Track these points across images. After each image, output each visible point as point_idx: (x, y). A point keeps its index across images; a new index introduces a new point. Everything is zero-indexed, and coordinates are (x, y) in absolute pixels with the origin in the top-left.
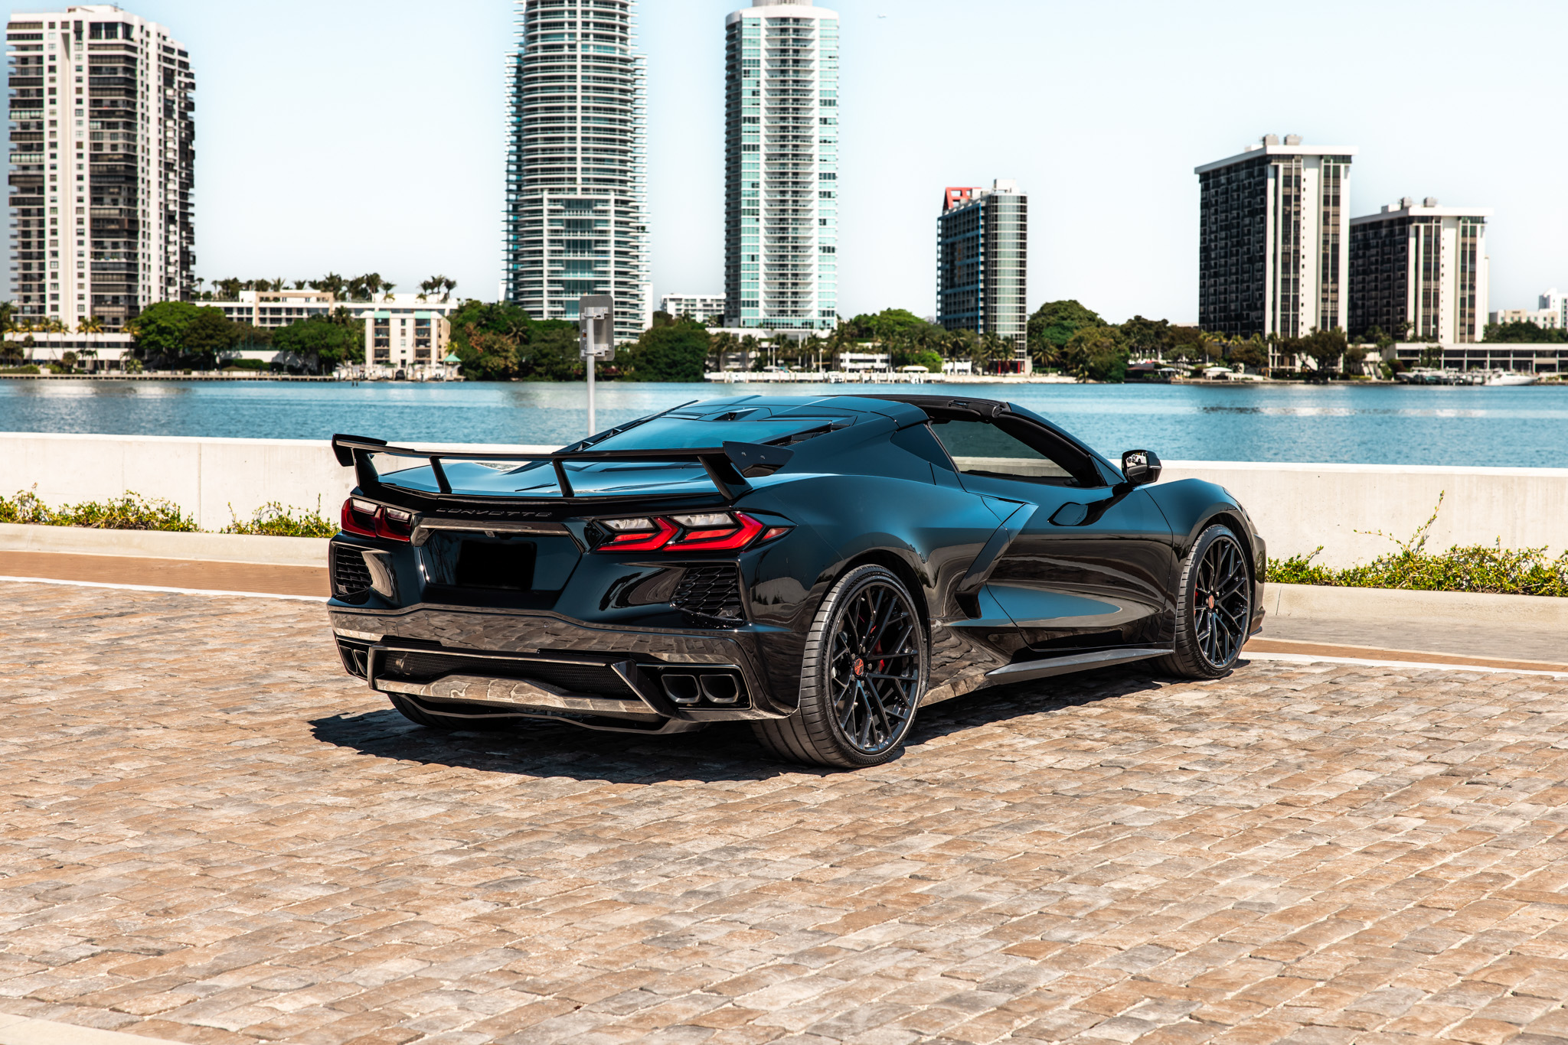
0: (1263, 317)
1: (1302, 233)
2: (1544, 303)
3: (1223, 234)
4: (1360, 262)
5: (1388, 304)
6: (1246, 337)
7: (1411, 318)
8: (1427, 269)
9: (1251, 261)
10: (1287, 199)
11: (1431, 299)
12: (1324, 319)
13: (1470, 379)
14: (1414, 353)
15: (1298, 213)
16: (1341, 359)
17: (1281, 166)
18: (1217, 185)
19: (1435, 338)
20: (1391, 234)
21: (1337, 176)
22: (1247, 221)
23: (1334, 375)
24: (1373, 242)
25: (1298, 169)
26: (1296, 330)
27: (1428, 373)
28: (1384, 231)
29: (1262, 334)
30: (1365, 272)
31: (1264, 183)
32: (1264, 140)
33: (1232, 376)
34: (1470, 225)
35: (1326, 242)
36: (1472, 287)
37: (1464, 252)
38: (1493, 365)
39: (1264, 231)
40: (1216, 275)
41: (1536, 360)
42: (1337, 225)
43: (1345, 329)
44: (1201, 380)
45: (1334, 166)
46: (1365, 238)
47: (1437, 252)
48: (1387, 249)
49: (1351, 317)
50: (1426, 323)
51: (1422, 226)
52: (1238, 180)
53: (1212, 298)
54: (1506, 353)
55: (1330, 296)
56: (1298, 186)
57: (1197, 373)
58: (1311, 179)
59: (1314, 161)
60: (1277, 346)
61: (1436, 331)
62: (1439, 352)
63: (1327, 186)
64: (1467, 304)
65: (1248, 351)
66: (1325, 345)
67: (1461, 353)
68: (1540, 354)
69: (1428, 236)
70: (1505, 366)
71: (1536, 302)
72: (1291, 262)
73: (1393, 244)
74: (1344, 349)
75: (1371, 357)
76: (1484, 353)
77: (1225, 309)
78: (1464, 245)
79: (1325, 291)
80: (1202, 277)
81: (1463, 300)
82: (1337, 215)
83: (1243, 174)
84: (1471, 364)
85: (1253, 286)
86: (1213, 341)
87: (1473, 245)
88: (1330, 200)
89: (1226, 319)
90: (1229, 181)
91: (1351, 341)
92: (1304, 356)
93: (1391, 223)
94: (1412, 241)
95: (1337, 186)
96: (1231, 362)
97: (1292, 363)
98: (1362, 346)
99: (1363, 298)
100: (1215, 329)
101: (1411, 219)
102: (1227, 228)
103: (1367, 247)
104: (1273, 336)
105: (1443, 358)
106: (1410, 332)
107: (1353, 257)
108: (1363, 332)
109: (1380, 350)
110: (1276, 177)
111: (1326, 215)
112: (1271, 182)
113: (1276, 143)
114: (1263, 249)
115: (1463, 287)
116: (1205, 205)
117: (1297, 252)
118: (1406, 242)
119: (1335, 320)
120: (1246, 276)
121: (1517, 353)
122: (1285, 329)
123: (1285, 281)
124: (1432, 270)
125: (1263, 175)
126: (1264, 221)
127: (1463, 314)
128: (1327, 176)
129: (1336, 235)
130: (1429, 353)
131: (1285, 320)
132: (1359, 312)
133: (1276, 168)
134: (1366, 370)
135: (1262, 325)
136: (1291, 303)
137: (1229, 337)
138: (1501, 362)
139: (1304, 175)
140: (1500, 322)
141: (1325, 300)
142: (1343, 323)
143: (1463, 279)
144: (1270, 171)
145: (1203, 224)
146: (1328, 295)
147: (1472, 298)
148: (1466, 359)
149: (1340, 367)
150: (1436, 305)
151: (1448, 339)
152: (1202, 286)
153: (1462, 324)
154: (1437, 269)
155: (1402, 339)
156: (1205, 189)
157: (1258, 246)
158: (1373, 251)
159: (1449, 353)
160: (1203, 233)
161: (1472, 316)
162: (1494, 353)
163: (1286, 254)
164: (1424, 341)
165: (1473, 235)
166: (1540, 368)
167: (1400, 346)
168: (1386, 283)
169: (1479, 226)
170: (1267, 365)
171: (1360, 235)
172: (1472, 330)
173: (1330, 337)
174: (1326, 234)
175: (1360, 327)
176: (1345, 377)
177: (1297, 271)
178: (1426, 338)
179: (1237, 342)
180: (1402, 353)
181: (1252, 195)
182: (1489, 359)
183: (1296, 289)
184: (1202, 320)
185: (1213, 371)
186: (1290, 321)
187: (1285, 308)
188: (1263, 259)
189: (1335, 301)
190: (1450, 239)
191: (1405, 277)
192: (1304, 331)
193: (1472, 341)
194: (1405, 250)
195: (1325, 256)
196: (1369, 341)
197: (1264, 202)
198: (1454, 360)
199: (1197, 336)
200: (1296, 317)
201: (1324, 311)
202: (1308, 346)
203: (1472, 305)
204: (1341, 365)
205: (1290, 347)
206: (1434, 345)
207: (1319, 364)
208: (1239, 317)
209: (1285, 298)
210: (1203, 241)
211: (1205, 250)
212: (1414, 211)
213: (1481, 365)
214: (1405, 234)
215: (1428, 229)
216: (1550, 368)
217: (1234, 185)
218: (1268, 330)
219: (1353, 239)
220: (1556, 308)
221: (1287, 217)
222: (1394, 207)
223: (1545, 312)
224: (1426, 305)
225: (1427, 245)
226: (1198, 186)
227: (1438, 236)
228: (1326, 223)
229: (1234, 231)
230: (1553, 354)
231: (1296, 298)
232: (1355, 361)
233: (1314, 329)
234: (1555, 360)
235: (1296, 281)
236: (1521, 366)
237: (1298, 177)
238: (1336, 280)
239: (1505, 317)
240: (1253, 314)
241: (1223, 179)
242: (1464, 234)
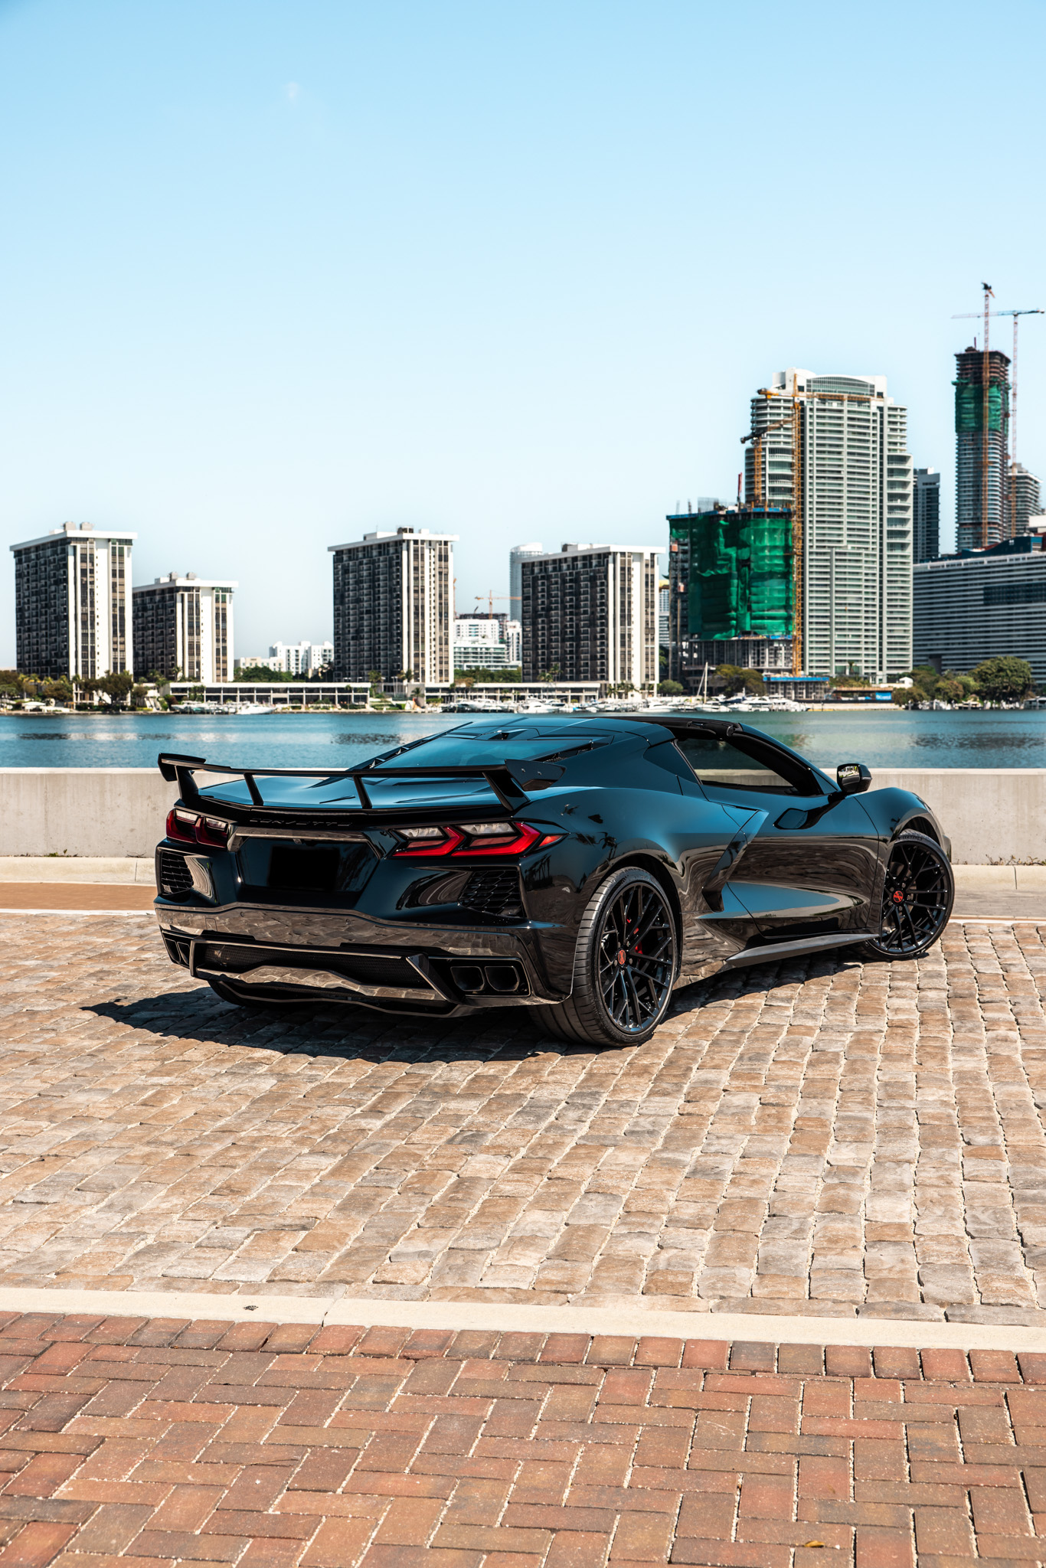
0: (68, 662)
1: (96, 598)
2: (273, 652)
3: (34, 598)
4: (140, 621)
5: (162, 653)
6: (55, 678)
7: (179, 664)
8: (191, 626)
9: (57, 619)
10: (84, 572)
11: (194, 649)
12: (115, 664)
13: (226, 710)
14: (184, 690)
15: (92, 583)
16: (129, 695)
17: (79, 546)
18: (28, 560)
19: (198, 679)
20: (163, 600)
21: (121, 555)
22: (53, 588)
23: (124, 708)
24: (149, 606)
25: (91, 549)
26: (93, 673)
27: (195, 705)
28: (157, 598)
29: (68, 676)
30: (143, 629)
31: (65, 559)
32: (64, 526)
33: (45, 709)
34: (222, 594)
35: (115, 606)
36: (224, 641)
37: (217, 615)
38: (242, 699)
39: (66, 596)
40: (29, 630)
41: (273, 695)
42: (122, 592)
43: (131, 672)
44: (21, 712)
45: (119, 547)
46: (143, 603)
47: (198, 614)
48: (160, 611)
49: (135, 662)
50: (191, 668)
51: (186, 594)
52: (44, 557)
53: (26, 649)
54: (251, 690)
55: (119, 647)
56: (92, 562)
57: (18, 707)
58: (102, 559)
59: (104, 543)
60: (80, 686)
61: (199, 673)
62: (201, 689)
63: (114, 563)
64: (221, 653)
65: (57, 689)
66: (116, 684)
67: (218, 690)
68: (276, 690)
69: (191, 602)
70: (251, 699)
71: (268, 652)
72: (88, 621)
73: (164, 607)
74: (131, 687)
75: (151, 693)
76: (235, 690)
77: (37, 657)
78: (217, 609)
79: (115, 643)
80: (19, 631)
81: (218, 650)
82: (122, 585)
83: (49, 552)
84: (226, 698)
85: (59, 639)
86: (30, 681)
87: (224, 609)
88: (118, 573)
89: (39, 664)
90: (38, 557)
91: (136, 681)
92: (100, 692)
93: (163, 591)
94: (179, 606)
95: (122, 563)
96: (44, 698)
97: (91, 698)
98: (145, 685)
99: (143, 648)
100: (29, 672)
101: (178, 589)
102: (37, 594)
103: (145, 609)
104: (76, 678)
105: (205, 694)
106: (180, 674)
107: (135, 617)
108: (145, 674)
109: (158, 688)
110: (75, 555)
111: (114, 585)
112: (71, 559)
113: (75, 529)
114: (66, 610)
115: (218, 640)
116: (19, 575)
117: (92, 613)
118: (175, 606)
119: (123, 665)
120: (53, 631)
121: (259, 690)
122: (85, 672)
123: (85, 635)
124: (194, 628)
125: (65, 552)
126: (66, 588)
127: (218, 661)
128: (114, 555)
129: (122, 600)
130: (195, 690)
131: (85, 665)
132: (140, 659)
133: (75, 548)
134: (148, 703)
135: (67, 669)
136: (89, 652)
137: (41, 679)
138: (248, 696)
139: (96, 553)
140: (242, 666)
141: (115, 650)
142: (130, 668)
143: (218, 635)
144: (70, 550)
145: (18, 590)
146: (117, 646)
147: (225, 648)
148: (222, 694)
149: (128, 702)
150: (198, 654)
151: (208, 680)
152: (19, 639)
153: (218, 668)
154: (198, 627)
155: (174, 679)
156: (19, 562)
157: (62, 608)
158: (150, 613)
159: (210, 690)
160: (18, 597)
161: (225, 662)
162: (242, 690)
163: (84, 614)
164: (190, 681)
165: (224, 602)
166: (276, 701)
167: (173, 685)
168: (160, 637)
169: (228, 595)
170: (71, 700)
171: (139, 600)
172: (225, 674)
173: (120, 678)
174: (114, 599)
175: (141, 672)
176: (132, 709)
177: (93, 627)
178: (191, 679)
179: (48, 683)
180: (175, 690)
181: (57, 569)
182: (238, 694)
183: (93, 641)
184: (19, 665)
185: (30, 705)
186: (89, 666)
187: (84, 656)
188: (67, 618)
189: (123, 651)
190: (207, 605)
191: (174, 632)
192: (100, 674)
193: (225, 681)
194: (174, 612)
195: (114, 616)
196: (150, 681)
197: (66, 573)
198: (213, 695)
199: (16, 677)
200: (93, 663)
201: (115, 658)
202: (103, 685)
203: (225, 654)
204: (129, 699)
205: (89, 687)
206: (198, 684)
207: (113, 699)
208: (48, 663)
209: (85, 648)
210: (18, 604)
211: (20, 610)
212: (181, 582)
213: (234, 699)
214: (173, 599)
215: (191, 596)
216: (283, 701)
217: (42, 561)
218: (72, 673)
219: (135, 604)
220: (282, 657)
221: (84, 586)
222: (165, 580)
223: (273, 660)
224: (191, 654)
225: (191, 608)
226: (13, 561)
227: (198, 602)
228: (114, 591)
229: (43, 596)
230: (285, 690)
231: (93, 648)
232: (140, 695)
233: (108, 672)
234: (287, 695)
235: (93, 635)
236: (263, 700)
237: (92, 556)
238: (123, 635)
239: (246, 663)
240: (60, 661)
241: (33, 556)
242: (217, 600)
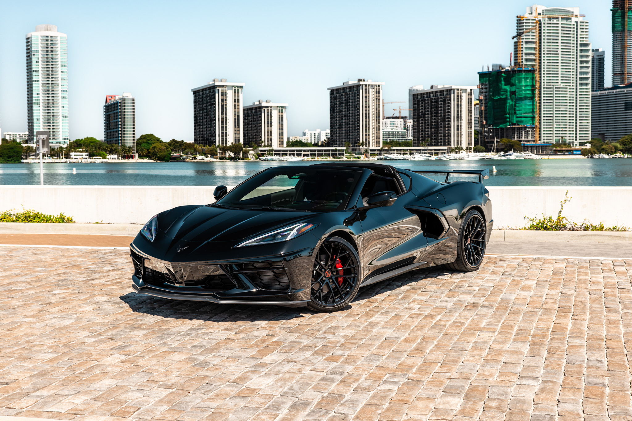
0: (215, 139)
1: (228, 111)
2: (304, 134)
3: (201, 112)
4: (247, 121)
5: (256, 135)
6: (210, 146)
7: (263, 139)
8: (268, 123)
9: (211, 121)
10: (222, 100)
11: (269, 133)
12: (235, 140)
13: (283, 159)
14: (265, 151)
15: (226, 105)
16: (241, 153)
17: (220, 89)
18: (199, 95)
19: (271, 146)
20: (256, 112)
21: (238, 93)
22: (209, 107)
23: (239, 159)
24: (250, 115)
25: (226, 90)
26: (226, 143)
27: (270, 157)
28: (254, 111)
29: (215, 145)
30: (248, 124)
31: (215, 95)
32: (214, 80)
33: (206, 159)
34: (281, 109)
35: (235, 114)
36: (282, 129)
37: (279, 118)
38: (290, 155)
39: (215, 110)
40: (200, 125)
41: (303, 153)
42: (239, 109)
43: (242, 143)
44: (196, 161)
45: (237, 89)
46: (248, 113)
47: (271, 118)
48: (255, 117)
49: (244, 139)
50: (268, 141)
51: (266, 109)
52: (206, 94)
53: (198, 133)
54: (294, 151)
55: (237, 132)
56: (226, 96)
57: (195, 158)
58: (230, 94)
59: (231, 88)
60: (220, 149)
61: (271, 144)
62: (272, 150)
63: (235, 96)
64: (281, 135)
65: (211, 151)
66: (236, 148)
67: (279, 151)
68: (304, 151)
69: (268, 113)
70: (294, 155)
71: (302, 134)
72: (224, 121)
73: (257, 115)
74: (242, 150)
75: (251, 152)
76: (287, 151)
77: (203, 137)
78: (279, 115)
79: (235, 131)
80: (195, 126)
81: (280, 133)
82: (238, 105)
83: (208, 92)
84: (283, 154)
85: (212, 129)
86: (200, 147)
87: (282, 116)
88: (237, 101)
89: (203, 140)
90: (203, 94)
91: (244, 147)
92: (229, 152)
93: (256, 108)
94: (263, 114)
95: (238, 96)
96: (205, 154)
97: (225, 154)
98: (248, 149)
99: (248, 133)
100: (199, 144)
101: (263, 107)
102: (203, 110)
103: (248, 116)
104: (219, 146)
105: (274, 152)
106: (263, 144)
107: (244, 119)
108: (248, 144)
109: (254, 150)
110: (218, 93)
111: (235, 105)
112: (217, 95)
113: (219, 81)
114: (215, 116)
115: (280, 129)
116: (195, 102)
117: (226, 118)
118: (261, 114)
119: (239, 140)
120: (209, 126)
121: (297, 151)
122: (223, 143)
123: (223, 127)
124: (269, 124)
125: (214, 91)
126: (215, 107)
127: (280, 138)
128: (235, 93)
129: (238, 112)
130: (270, 151)
131: (223, 140)
132: (247, 138)
133: (218, 90)
134: (249, 157)
135: (215, 142)
136: (224, 134)
137: (204, 146)
139: (228, 92)
140: (291, 141)
141: (235, 134)
142: (242, 141)
143: (279, 127)
144: (217, 91)
145: (195, 108)
146: (236, 132)
147: (282, 133)
148: (281, 153)
149: (241, 156)
150: (271, 135)
151: (275, 146)
152: (195, 129)
153: (280, 141)
154: (271, 123)
155: (261, 146)
156: (195, 96)
157: (213, 116)
158: (250, 118)
159: (276, 151)
160: (195, 111)
161: (283, 138)
162: (290, 151)
163: (222, 118)
165: (282, 112)
166: (304, 155)
167: (260, 149)
168: (255, 128)
169: (284, 109)
170: (217, 155)
171: (246, 112)
172: (283, 144)
173: (238, 146)
174: (235, 112)
175: (247, 143)
176: (243, 159)
177: (226, 124)
178: (268, 146)
179: (207, 148)
180: (261, 151)
181: (211, 99)
182: (288, 152)
183: (226, 130)
184: (195, 140)
185: (199, 157)
186: (224, 141)
187: (223, 136)
188: (215, 120)
189: (239, 134)
190: (275, 114)
191: (261, 126)
192: (229, 144)
193: (283, 147)
194: (261, 117)
195: (235, 119)
196: (250, 147)
197: (215, 101)
198: (277, 152)
199: (194, 146)
200: (226, 139)
201: (235, 137)
202: (231, 149)
203: (282, 135)
204: (241, 155)
205: (225, 149)
206: (271, 148)
207: (234, 155)
208: (207, 139)
209: (223, 133)
210: (195, 114)
211: (195, 117)
212: (264, 104)
213: (286, 154)
214: (260, 111)
215: (268, 110)
216: (308, 155)
217: (205, 96)
218: (217, 144)
219: (244, 114)
220: (308, 136)
221: (222, 106)
222: (257, 103)
223: (304, 137)
224: (268, 135)
225: (268, 115)
226: (193, 96)
227: (271, 112)
228: (235, 108)
229: (205, 111)
230: (308, 151)
231: (226, 133)
232: (246, 153)
233: (232, 143)
234: (309, 153)
235: (226, 127)
236: (299, 155)
237: (226, 93)
238: (239, 127)
239: (292, 139)
240: (212, 138)
241: (201, 93)
242: (279, 112)
